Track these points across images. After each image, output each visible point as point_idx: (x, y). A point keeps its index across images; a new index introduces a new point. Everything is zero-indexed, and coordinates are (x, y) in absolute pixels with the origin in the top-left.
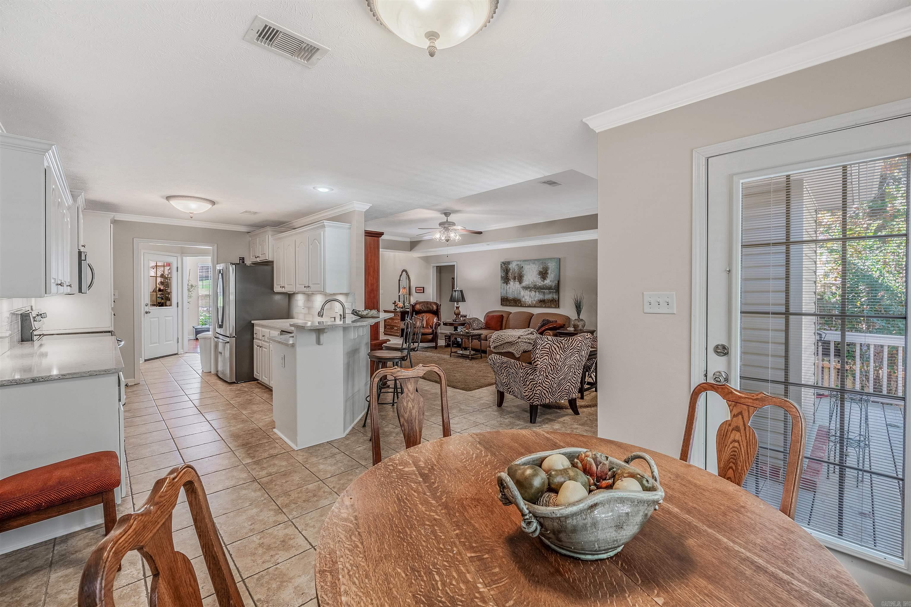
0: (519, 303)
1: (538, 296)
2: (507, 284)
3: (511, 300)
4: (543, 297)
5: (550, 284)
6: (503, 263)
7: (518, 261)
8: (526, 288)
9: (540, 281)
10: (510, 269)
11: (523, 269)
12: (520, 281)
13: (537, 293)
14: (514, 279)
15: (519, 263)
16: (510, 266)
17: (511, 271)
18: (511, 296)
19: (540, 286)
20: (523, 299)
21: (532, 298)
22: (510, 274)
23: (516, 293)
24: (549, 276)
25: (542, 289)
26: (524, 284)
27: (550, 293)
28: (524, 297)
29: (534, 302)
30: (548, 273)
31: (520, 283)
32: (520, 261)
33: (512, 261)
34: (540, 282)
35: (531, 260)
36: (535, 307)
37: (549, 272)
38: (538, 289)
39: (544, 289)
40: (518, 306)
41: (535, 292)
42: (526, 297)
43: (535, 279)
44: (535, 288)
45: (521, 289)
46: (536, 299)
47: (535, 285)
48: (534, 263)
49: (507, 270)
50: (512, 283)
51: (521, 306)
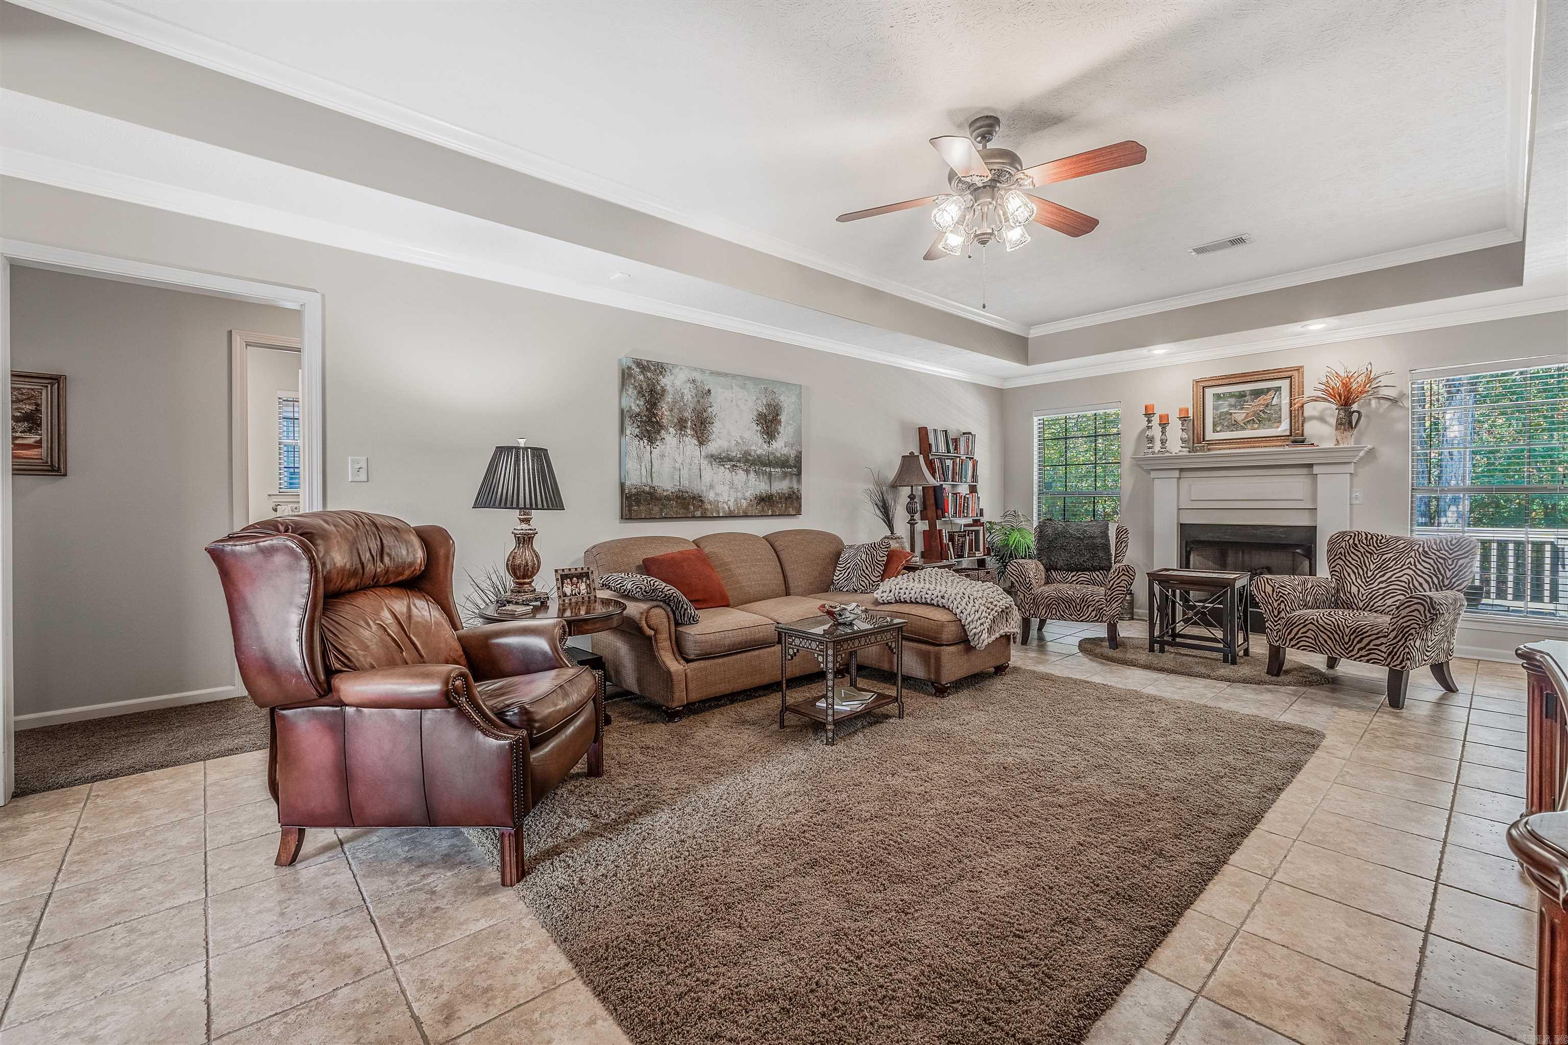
0: (697, 508)
1: (756, 485)
2: (651, 441)
3: (668, 498)
4: (767, 488)
5: (785, 451)
6: (638, 363)
7: (695, 369)
8: (720, 459)
9: (761, 441)
10: (664, 391)
11: (711, 399)
12: (702, 441)
13: (752, 475)
14: (681, 425)
15: (697, 376)
16: (666, 381)
17: (669, 398)
18: (666, 484)
19: (759, 457)
20: (711, 496)
21: (737, 490)
22: (664, 410)
23: (685, 472)
24: (781, 429)
25: (765, 465)
26: (713, 447)
27: (785, 475)
28: (712, 487)
29: (744, 503)
30: (780, 422)
31: (701, 443)
32: (703, 371)
33: (674, 366)
34: (758, 446)
35: (734, 376)
36: (746, 516)
37: (783, 418)
38: (753, 463)
39: (769, 464)
40: (694, 518)
41: (747, 472)
42: (719, 488)
43: (747, 435)
44: (747, 461)
45: (704, 463)
46: (748, 494)
47: (747, 454)
48: (743, 387)
49: (652, 391)
50: (670, 437)
51: (704, 517)
